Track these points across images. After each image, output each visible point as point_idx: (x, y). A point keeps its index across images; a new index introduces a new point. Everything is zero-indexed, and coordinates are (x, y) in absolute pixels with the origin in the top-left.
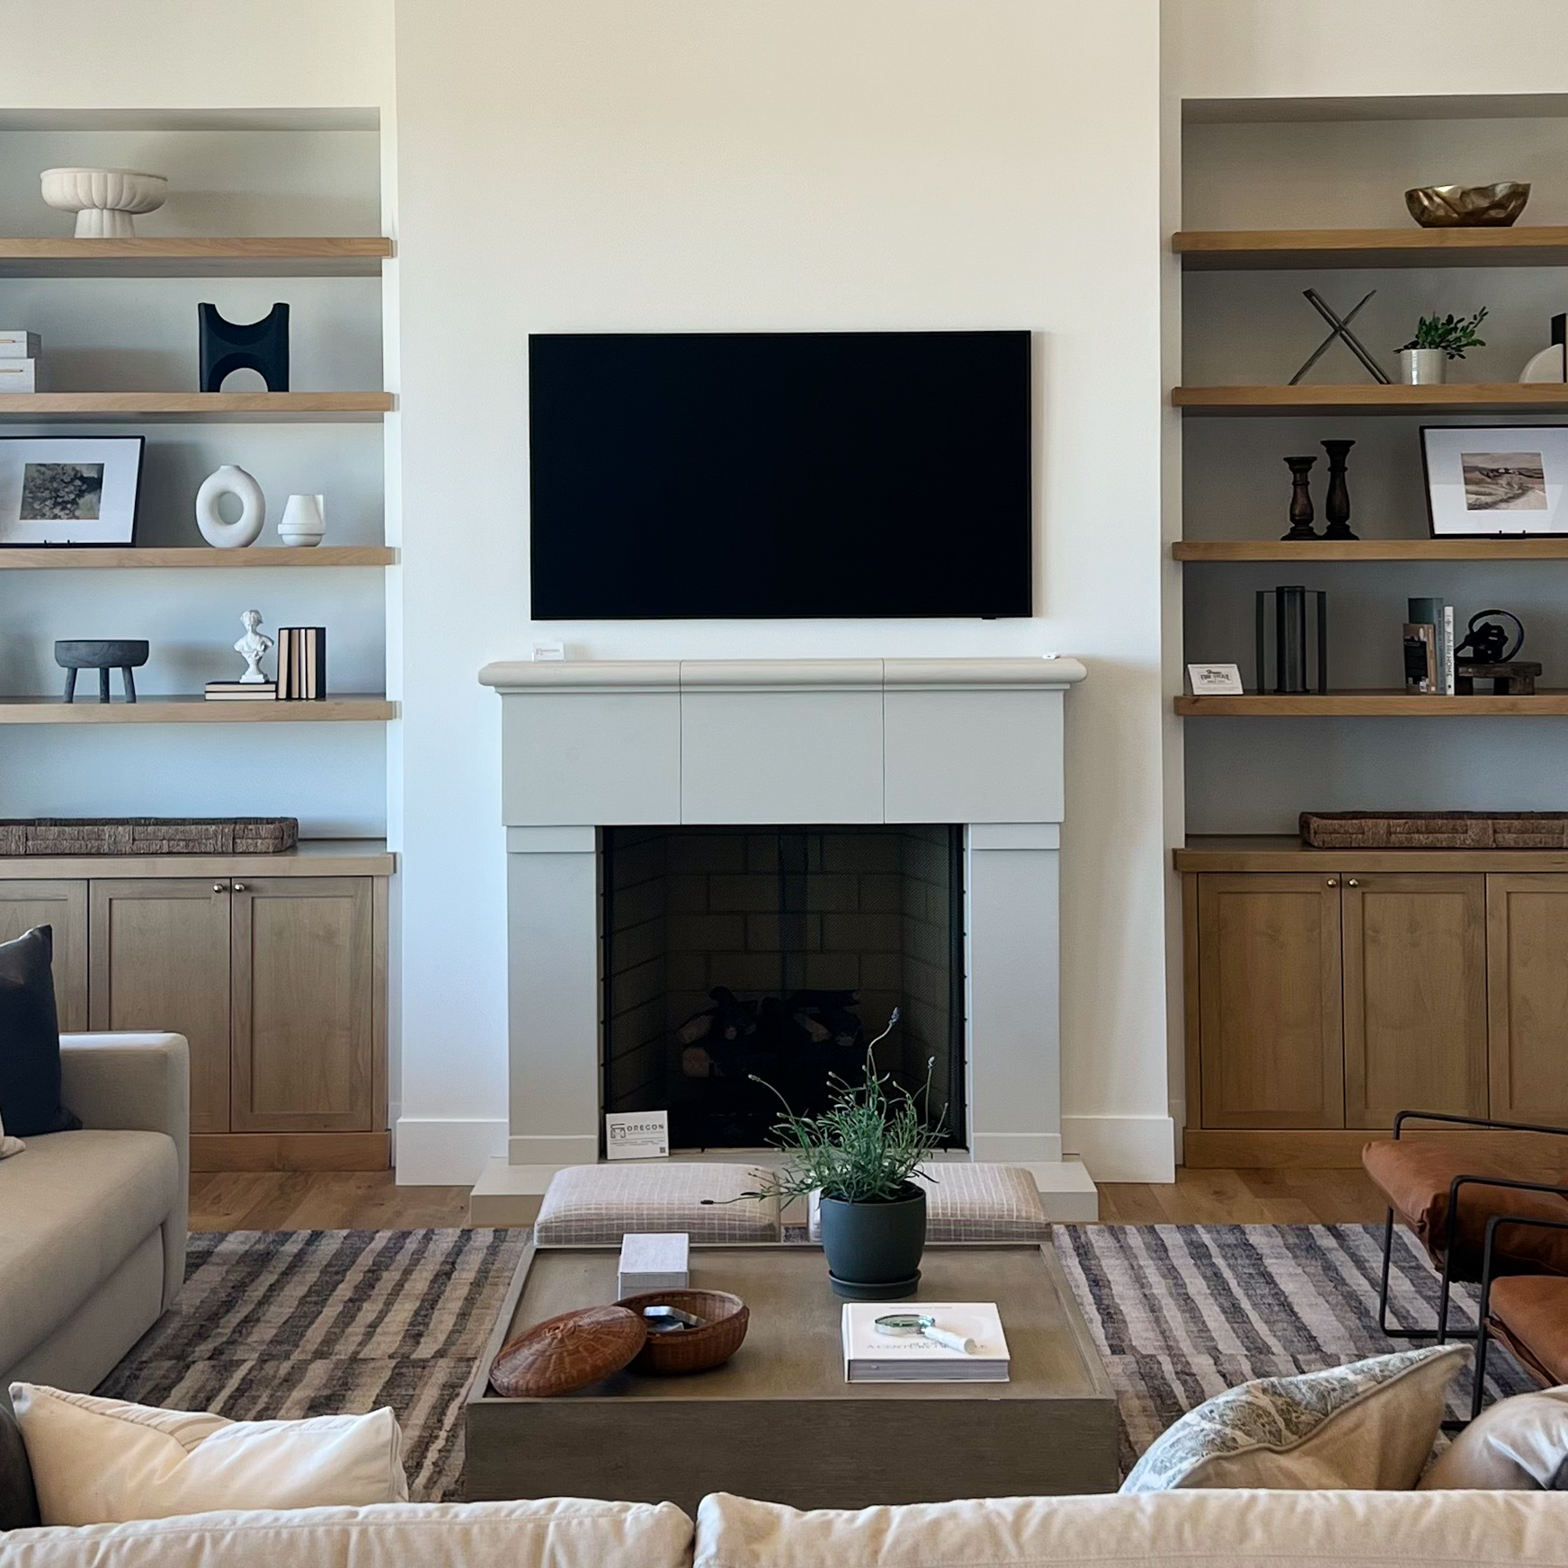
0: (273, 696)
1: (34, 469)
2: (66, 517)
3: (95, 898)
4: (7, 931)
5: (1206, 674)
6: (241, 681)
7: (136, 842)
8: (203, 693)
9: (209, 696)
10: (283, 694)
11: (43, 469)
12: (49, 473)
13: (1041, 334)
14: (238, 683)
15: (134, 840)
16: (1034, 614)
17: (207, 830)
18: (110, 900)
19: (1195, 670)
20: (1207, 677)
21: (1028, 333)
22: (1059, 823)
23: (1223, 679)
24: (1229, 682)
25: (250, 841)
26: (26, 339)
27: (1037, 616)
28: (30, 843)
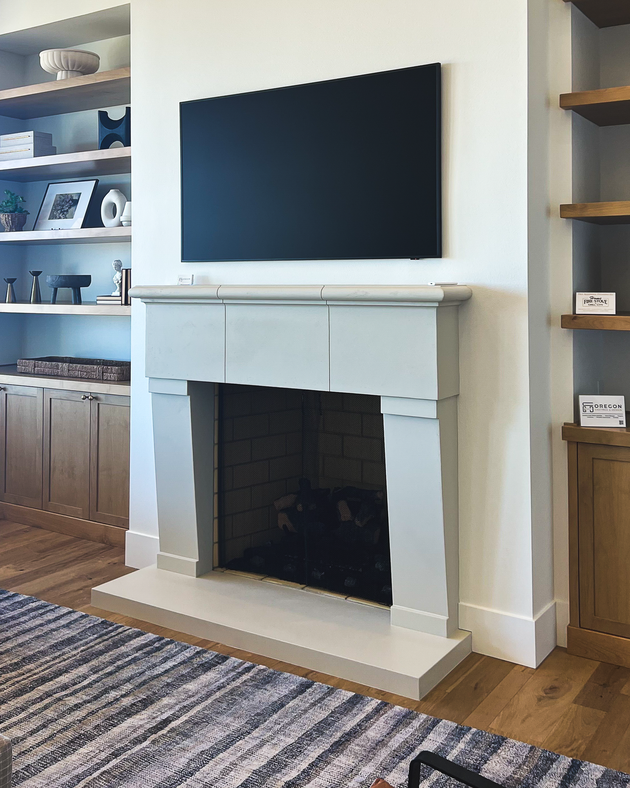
0: (120, 302)
1: (58, 196)
2: (63, 218)
3: (45, 399)
4: (19, 408)
5: (589, 299)
6: (112, 295)
7: (70, 372)
8: (96, 301)
9: (98, 302)
10: (123, 303)
11: (61, 196)
12: (63, 198)
13: (449, 65)
14: (111, 296)
15: (69, 370)
16: (443, 256)
17: (93, 367)
18: (51, 399)
19: (581, 297)
20: (588, 301)
21: (439, 64)
22: (436, 400)
23: (602, 303)
24: (607, 305)
25: (108, 374)
26: (33, 135)
27: (444, 257)
28: (36, 368)
